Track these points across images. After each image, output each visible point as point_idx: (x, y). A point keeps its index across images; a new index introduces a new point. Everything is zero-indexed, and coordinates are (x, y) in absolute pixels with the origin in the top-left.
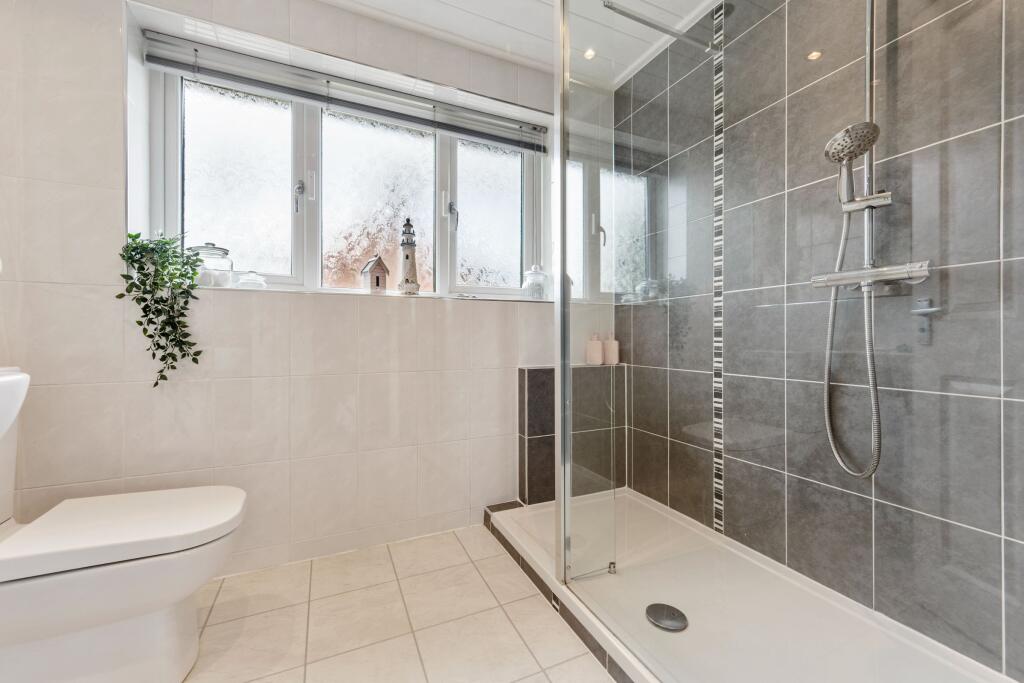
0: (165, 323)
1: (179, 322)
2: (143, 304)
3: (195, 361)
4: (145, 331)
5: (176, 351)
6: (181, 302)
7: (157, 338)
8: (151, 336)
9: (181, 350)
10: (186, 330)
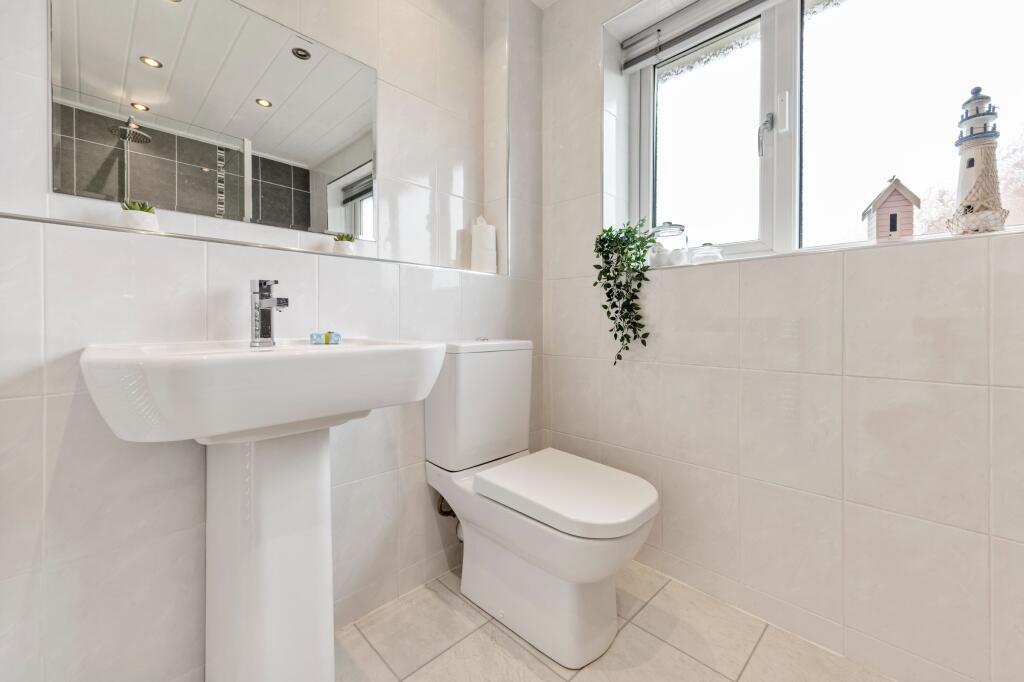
0: (625, 306)
1: (633, 304)
2: (608, 289)
3: (644, 343)
4: (609, 313)
5: (630, 333)
6: (634, 285)
7: (619, 320)
8: (613, 319)
9: (635, 331)
10: (639, 312)
